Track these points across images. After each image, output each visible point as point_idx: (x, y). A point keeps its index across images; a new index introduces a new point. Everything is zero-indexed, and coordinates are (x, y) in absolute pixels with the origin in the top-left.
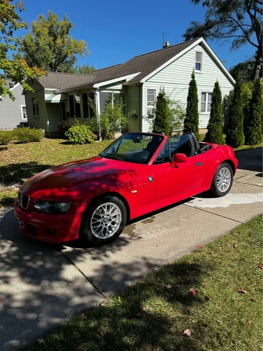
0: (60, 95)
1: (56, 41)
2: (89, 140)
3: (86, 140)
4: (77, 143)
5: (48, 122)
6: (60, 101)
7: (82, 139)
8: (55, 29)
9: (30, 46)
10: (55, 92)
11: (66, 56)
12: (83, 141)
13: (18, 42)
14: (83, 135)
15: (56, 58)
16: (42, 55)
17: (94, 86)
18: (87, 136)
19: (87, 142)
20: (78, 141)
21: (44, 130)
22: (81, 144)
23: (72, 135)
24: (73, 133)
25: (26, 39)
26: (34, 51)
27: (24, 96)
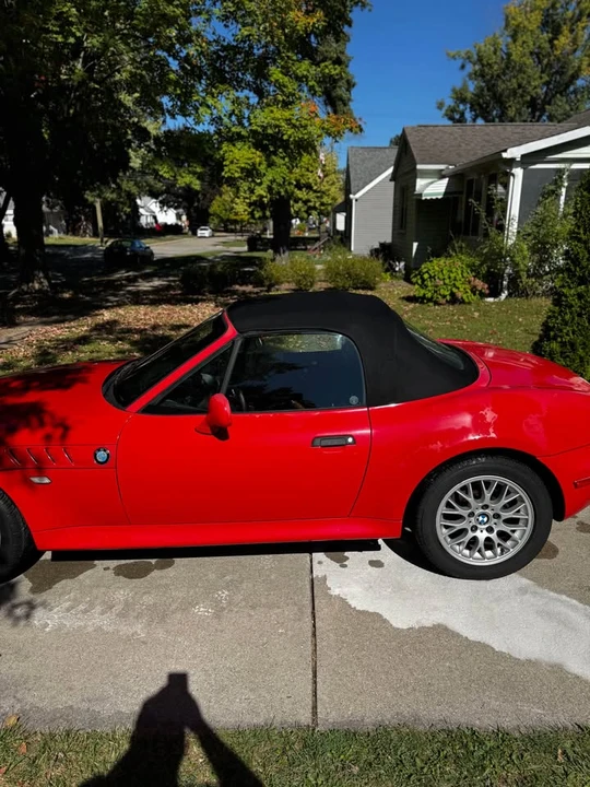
0: (446, 181)
1: (556, 42)
2: (459, 295)
3: (452, 294)
4: (430, 300)
5: (415, 245)
6: (445, 193)
7: (442, 292)
8: (560, 10)
9: (488, 64)
10: (443, 173)
11: (575, 77)
12: (444, 297)
13: (469, 58)
14: (447, 281)
15: (547, 84)
16: (514, 81)
17: (504, 155)
18: (458, 284)
19: (454, 300)
20: (432, 297)
21: (402, 264)
22: (436, 303)
23: (423, 280)
24: (426, 276)
25: (483, 49)
26: (498, 76)
27: (393, 183)
